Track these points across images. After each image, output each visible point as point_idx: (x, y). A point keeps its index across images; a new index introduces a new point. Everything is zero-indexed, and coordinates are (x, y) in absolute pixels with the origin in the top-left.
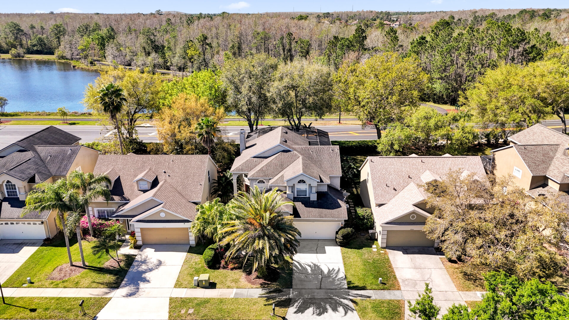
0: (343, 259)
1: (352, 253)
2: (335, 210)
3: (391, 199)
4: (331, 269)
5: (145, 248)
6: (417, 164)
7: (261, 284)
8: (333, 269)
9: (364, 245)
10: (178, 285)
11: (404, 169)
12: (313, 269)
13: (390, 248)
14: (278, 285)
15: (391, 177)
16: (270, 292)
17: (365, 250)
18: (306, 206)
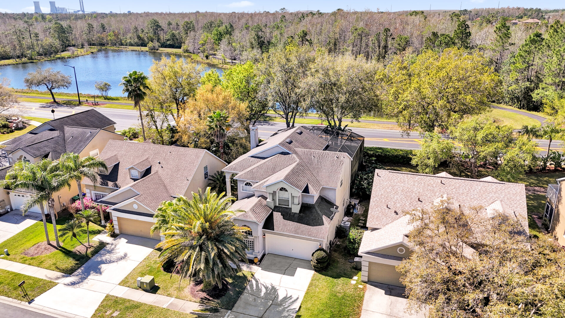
0: (309, 287)
1: (324, 280)
2: (315, 227)
3: (387, 224)
4: (288, 296)
5: (120, 238)
6: (434, 185)
7: (202, 299)
8: (291, 296)
9: (345, 274)
10: (124, 283)
11: (416, 189)
12: (268, 292)
13: (373, 284)
14: (218, 303)
15: (396, 197)
16: (206, 310)
17: (342, 280)
18: (284, 218)
